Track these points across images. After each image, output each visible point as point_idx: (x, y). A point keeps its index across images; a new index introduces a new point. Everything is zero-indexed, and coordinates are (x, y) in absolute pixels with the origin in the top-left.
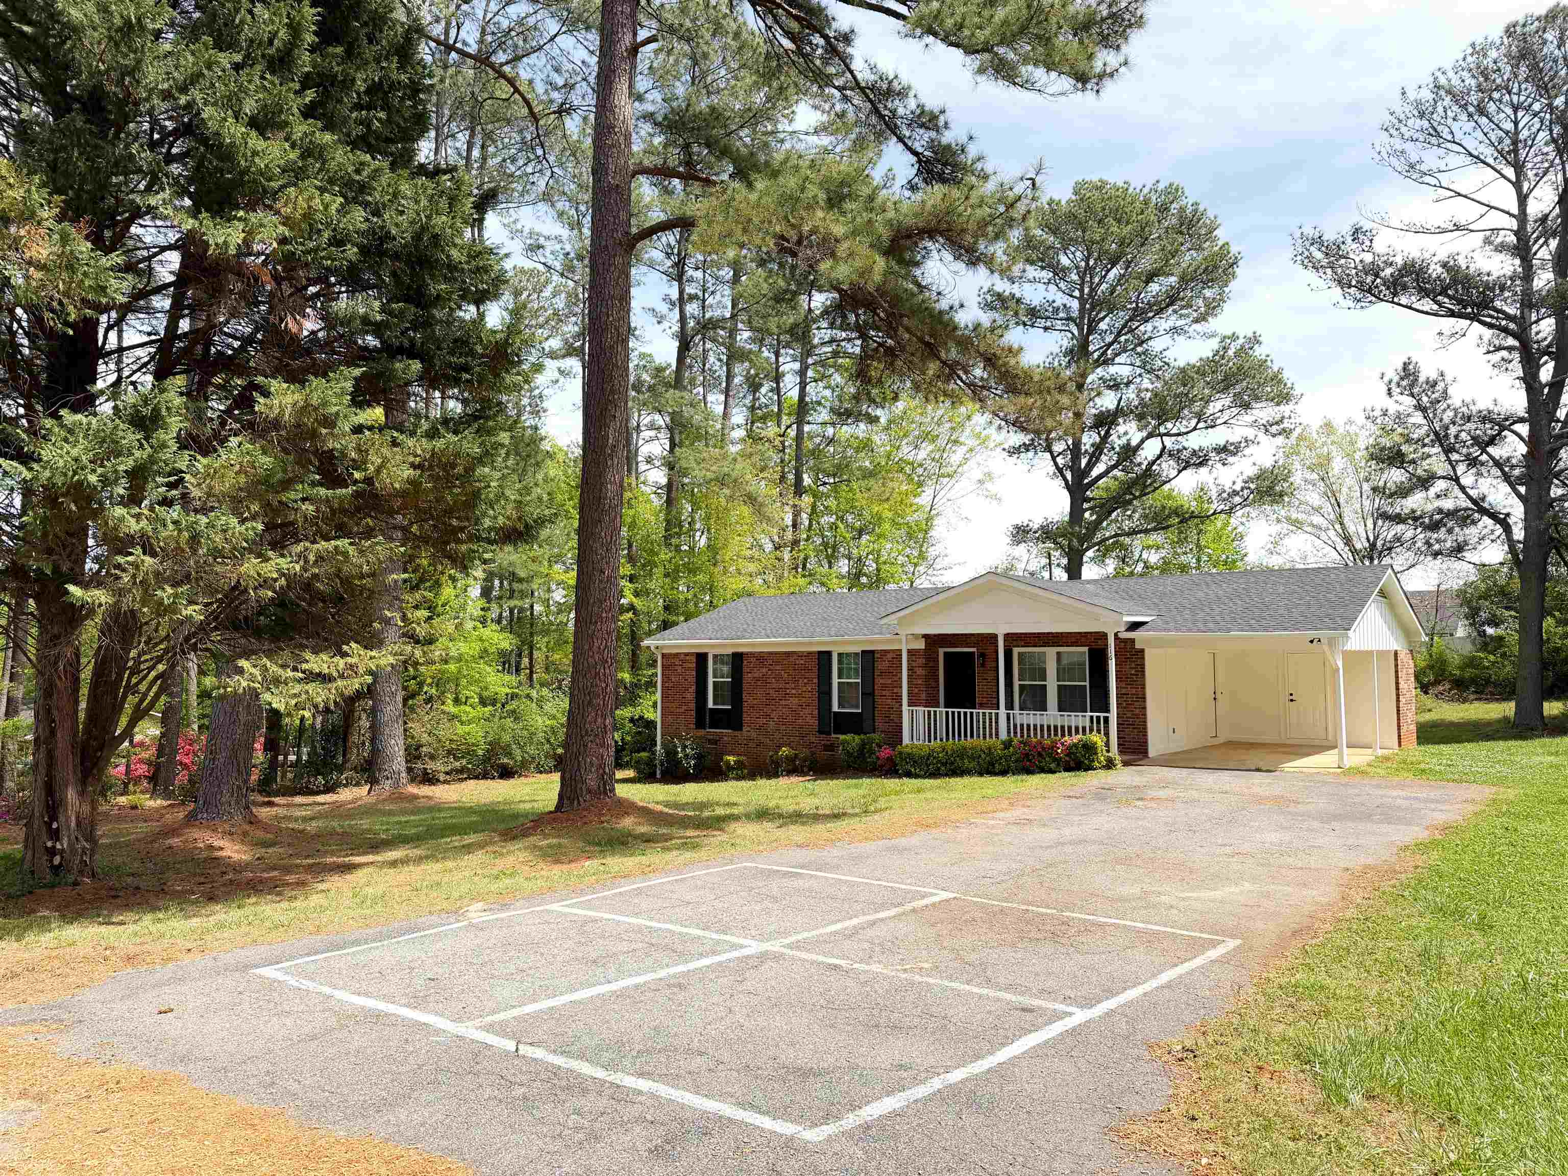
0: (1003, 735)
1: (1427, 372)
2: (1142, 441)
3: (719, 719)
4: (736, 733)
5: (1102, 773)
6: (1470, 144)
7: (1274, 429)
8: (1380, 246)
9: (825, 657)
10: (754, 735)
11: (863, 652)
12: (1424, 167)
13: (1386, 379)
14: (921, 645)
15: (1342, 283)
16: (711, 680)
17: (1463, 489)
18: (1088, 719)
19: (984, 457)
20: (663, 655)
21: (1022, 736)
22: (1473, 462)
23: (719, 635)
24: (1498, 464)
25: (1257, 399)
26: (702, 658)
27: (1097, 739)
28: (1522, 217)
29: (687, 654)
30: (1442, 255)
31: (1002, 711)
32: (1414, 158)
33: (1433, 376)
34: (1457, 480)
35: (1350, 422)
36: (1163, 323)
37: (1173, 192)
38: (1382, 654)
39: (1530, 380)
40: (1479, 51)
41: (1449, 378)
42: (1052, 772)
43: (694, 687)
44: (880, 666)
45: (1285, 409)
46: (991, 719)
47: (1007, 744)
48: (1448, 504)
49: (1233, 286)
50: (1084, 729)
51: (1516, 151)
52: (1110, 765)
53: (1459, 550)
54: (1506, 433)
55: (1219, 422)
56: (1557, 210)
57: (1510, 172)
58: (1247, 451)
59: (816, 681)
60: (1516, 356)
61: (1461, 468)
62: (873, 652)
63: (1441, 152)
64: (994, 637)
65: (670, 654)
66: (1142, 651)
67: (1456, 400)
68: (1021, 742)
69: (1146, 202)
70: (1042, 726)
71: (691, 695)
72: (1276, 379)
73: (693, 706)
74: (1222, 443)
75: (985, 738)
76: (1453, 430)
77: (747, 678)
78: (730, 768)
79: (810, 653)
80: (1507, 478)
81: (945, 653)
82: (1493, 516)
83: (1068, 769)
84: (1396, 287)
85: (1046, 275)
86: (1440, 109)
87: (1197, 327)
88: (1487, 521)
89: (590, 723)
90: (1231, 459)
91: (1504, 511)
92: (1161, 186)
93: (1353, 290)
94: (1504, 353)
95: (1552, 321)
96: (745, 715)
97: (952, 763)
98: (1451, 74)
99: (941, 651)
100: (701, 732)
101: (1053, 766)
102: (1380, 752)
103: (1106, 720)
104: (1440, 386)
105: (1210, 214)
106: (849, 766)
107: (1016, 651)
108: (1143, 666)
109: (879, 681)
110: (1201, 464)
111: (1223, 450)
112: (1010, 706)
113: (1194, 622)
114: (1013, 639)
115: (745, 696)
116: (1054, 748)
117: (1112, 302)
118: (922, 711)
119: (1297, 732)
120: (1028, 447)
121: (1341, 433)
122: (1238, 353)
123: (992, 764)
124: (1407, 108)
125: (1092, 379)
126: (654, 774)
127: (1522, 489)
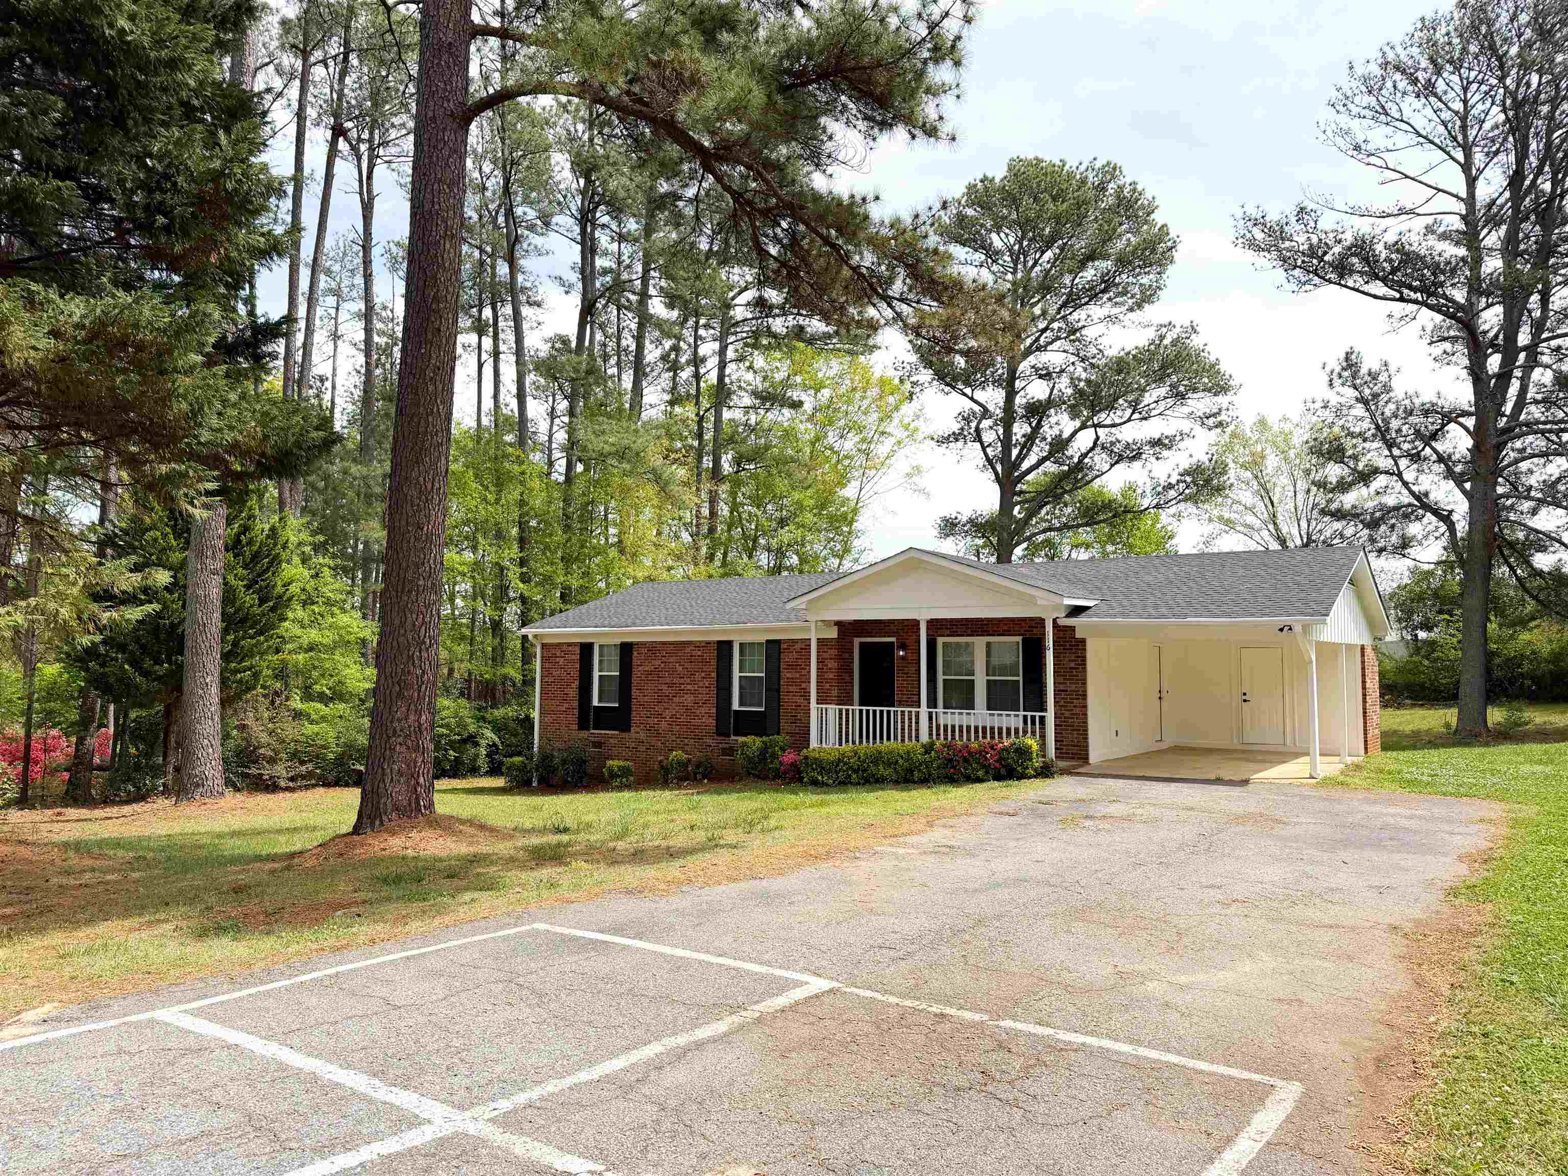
0: (924, 738)
1: (1370, 363)
2: (1075, 432)
3: (603, 718)
4: (624, 735)
5: (1038, 783)
7: (1211, 422)
8: (1327, 222)
9: (724, 648)
10: (642, 736)
11: (768, 641)
12: (1371, 147)
13: (1328, 369)
14: (833, 634)
15: (1287, 262)
16: (596, 674)
17: (1405, 484)
18: (1021, 719)
19: (913, 449)
20: (544, 646)
21: (946, 739)
22: (1415, 457)
23: (606, 622)
24: (1441, 459)
25: (1195, 390)
26: (586, 649)
27: (1032, 743)
28: (1470, 200)
29: (569, 645)
30: (1391, 238)
31: (924, 710)
32: (1360, 138)
33: (1375, 367)
34: (1400, 475)
35: (1285, 419)
36: (1096, 311)
37: (1111, 171)
38: (1349, 647)
39: (1477, 372)
40: (1428, 26)
41: (1392, 368)
42: (979, 780)
43: (577, 683)
44: (786, 658)
45: (1223, 400)
46: (910, 719)
47: (929, 748)
48: (1390, 501)
49: (1171, 270)
50: (1017, 730)
51: (1464, 128)
52: (1046, 772)
53: (1405, 544)
54: (1452, 426)
55: (1153, 413)
56: (1507, 194)
57: (1460, 155)
58: (1181, 445)
59: (714, 675)
60: (1460, 347)
61: (1403, 463)
62: (778, 642)
63: (1389, 130)
64: (915, 624)
65: (552, 645)
66: (1083, 641)
67: (1398, 392)
68: (944, 746)
69: (1083, 182)
70: (969, 728)
71: (573, 692)
72: (1212, 369)
73: (576, 704)
74: (1157, 436)
75: (903, 741)
76: (1395, 424)
77: (637, 672)
78: (613, 776)
79: (708, 643)
80: (1450, 474)
81: (862, 645)
82: (1436, 512)
83: (998, 778)
84: (1342, 269)
85: (980, 257)
86: (1389, 84)
87: (1135, 316)
88: (1429, 517)
90: (1165, 453)
91: (1449, 508)
92: (1098, 164)
93: (1297, 272)
94: (1447, 346)
95: (1499, 309)
96: (634, 714)
97: (865, 770)
98: (1399, 50)
99: (857, 641)
100: (584, 734)
101: (980, 773)
102: (1349, 760)
103: (1042, 719)
104: (1383, 378)
105: (1148, 195)
106: (749, 774)
107: (940, 641)
108: (1084, 659)
109: (786, 674)
110: (1134, 458)
111: (1156, 443)
112: (932, 703)
113: (1145, 607)
114: (937, 626)
115: (634, 692)
116: (982, 752)
117: (1046, 287)
118: (832, 709)
119: (1252, 736)
120: (957, 437)
121: (1276, 428)
122: (1174, 343)
123: (911, 771)
124: (1354, 84)
125: (1024, 366)
126: (528, 783)
127: (1468, 486)
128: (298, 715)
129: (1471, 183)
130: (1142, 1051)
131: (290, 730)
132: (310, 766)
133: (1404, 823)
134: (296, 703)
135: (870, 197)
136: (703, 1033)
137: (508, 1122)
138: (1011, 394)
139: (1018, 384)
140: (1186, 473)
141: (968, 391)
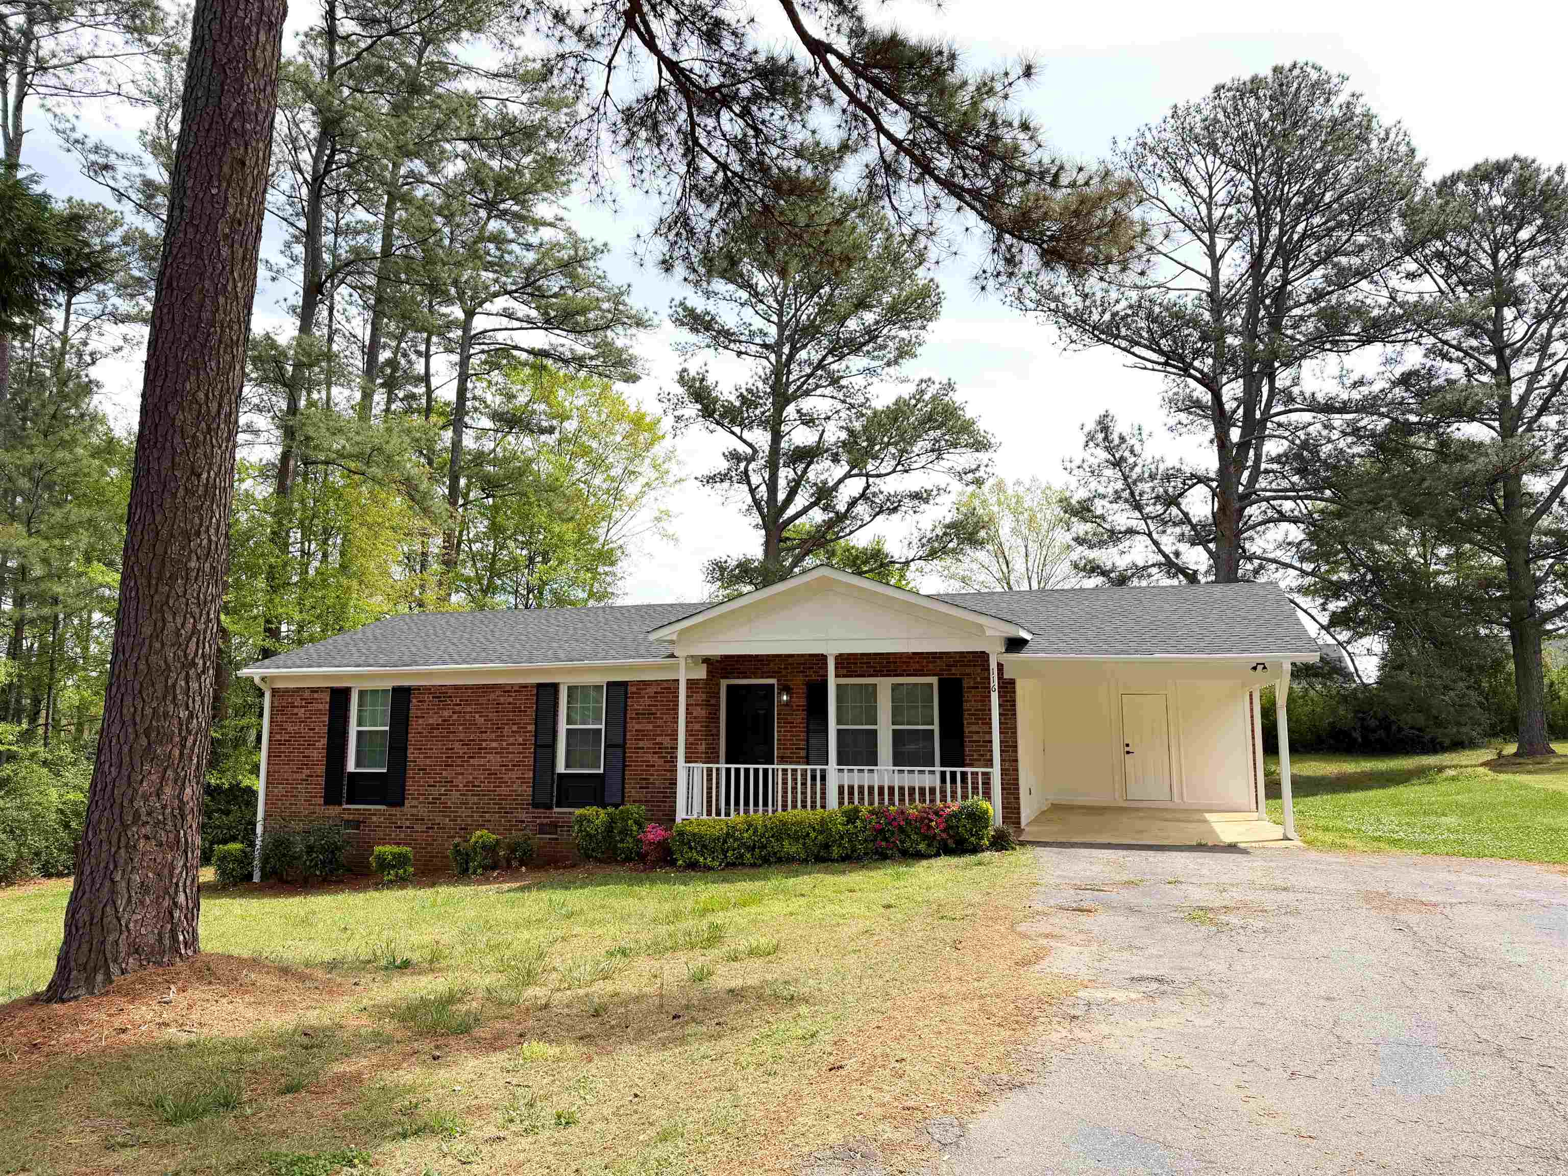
1: (1120, 428)
2: (841, 481)
3: (365, 789)
4: (393, 810)
5: (995, 855)
7: (970, 477)
9: (547, 691)
10: (422, 811)
11: (609, 684)
13: (1086, 430)
14: (701, 673)
16: (353, 729)
17: (1156, 544)
18: (938, 776)
19: (663, 492)
20: (274, 691)
21: (871, 803)
23: (371, 661)
25: (955, 445)
26: (339, 696)
28: (1214, 280)
29: (314, 690)
31: (833, 767)
34: (1150, 536)
35: (1018, 483)
36: (856, 362)
39: (1222, 440)
40: (1179, 114)
43: (324, 741)
44: (636, 705)
45: (983, 456)
46: (795, 780)
47: (851, 817)
49: (935, 325)
50: (932, 791)
51: (1209, 213)
55: (914, 466)
57: (1205, 236)
58: (938, 500)
59: (531, 728)
61: (1152, 524)
62: (624, 684)
65: (287, 690)
66: (1012, 682)
67: (1144, 457)
68: (872, 812)
70: (871, 789)
71: (318, 752)
72: (967, 427)
73: (321, 770)
74: (917, 489)
75: (813, 807)
76: (1138, 488)
77: (417, 726)
78: (384, 867)
79: (525, 686)
80: (1197, 536)
81: (729, 687)
82: (1184, 572)
83: (948, 852)
85: (744, 295)
87: (892, 370)
89: (146, 798)
90: (924, 506)
91: (1195, 567)
96: (409, 782)
97: (764, 847)
98: (1155, 133)
99: (724, 683)
100: (334, 810)
101: (922, 847)
104: (1133, 442)
106: (588, 857)
108: (1013, 704)
109: (633, 726)
110: (895, 510)
111: (916, 496)
115: (411, 753)
116: (923, 820)
117: (810, 332)
118: (699, 768)
119: (1135, 792)
120: (724, 477)
121: (1010, 492)
122: (934, 398)
123: (827, 846)
124: (1116, 159)
125: (790, 410)
126: (250, 876)
127: (1212, 546)
129: (1215, 262)
138: (777, 437)
139: (784, 428)
140: (948, 526)
141: (737, 430)
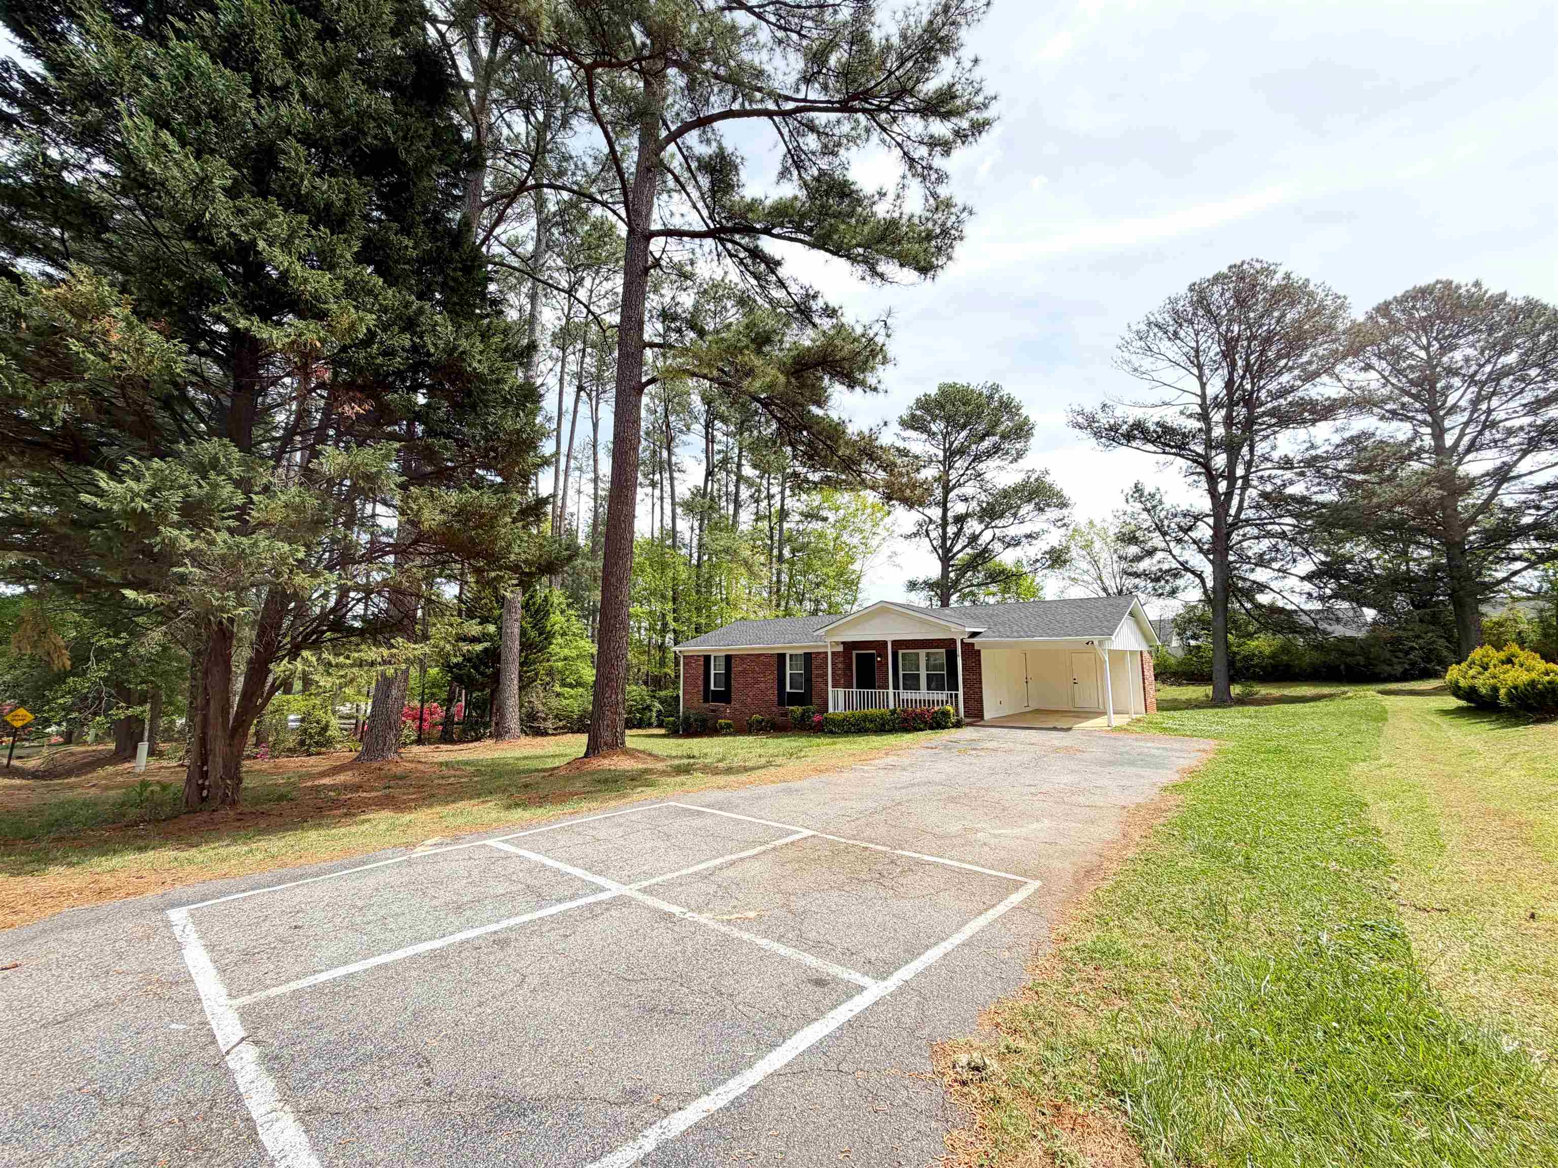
0: (892, 707)
1: (1148, 489)
2: (982, 531)
3: (716, 696)
4: (727, 705)
5: (953, 730)
6: (1170, 355)
7: (1059, 524)
8: (1119, 412)
9: (782, 657)
10: (737, 706)
11: (805, 653)
12: (1143, 369)
13: (1125, 493)
14: (840, 649)
15: (1097, 434)
16: (712, 672)
17: (1174, 557)
18: (945, 695)
20: (685, 657)
21: (903, 707)
22: (1179, 541)
23: (717, 644)
24: (1194, 542)
25: (1049, 506)
26: (707, 658)
27: (950, 708)
28: (1203, 396)
29: (698, 656)
30: (1156, 419)
31: (891, 690)
32: (1137, 365)
33: (1153, 491)
34: (1170, 552)
35: (1104, 521)
36: (992, 464)
37: (995, 388)
38: (1132, 653)
39: (1212, 492)
40: (1173, 301)
41: (1162, 491)
42: (922, 730)
43: (702, 677)
44: (815, 663)
45: (1065, 512)
46: (883, 696)
47: (893, 712)
48: (1165, 567)
49: (1032, 440)
50: (942, 702)
51: (1197, 357)
52: (958, 725)
53: (1173, 592)
54: (1199, 523)
55: (1026, 519)
56: (1225, 392)
57: (1195, 371)
58: (1043, 537)
59: (776, 672)
60: (1203, 478)
61: (1172, 544)
62: (810, 653)
63: (1152, 359)
64: (885, 643)
65: (690, 656)
66: (979, 651)
67: (1167, 505)
68: (902, 711)
69: (980, 394)
70: (916, 700)
71: (700, 682)
72: (1059, 495)
73: (702, 688)
74: (1029, 532)
75: (880, 708)
76: (1166, 523)
77: (734, 671)
78: (722, 728)
79: (774, 654)
80: (1201, 550)
81: (856, 654)
82: (1193, 572)
83: (932, 728)
84: (1129, 437)
85: (925, 436)
86: (1151, 335)
87: (1013, 466)
88: (1189, 575)
90: (1034, 542)
91: (1201, 570)
92: (988, 385)
93: (1103, 440)
94: (1195, 477)
95: (1224, 456)
96: (732, 694)
98: (1157, 315)
99: (854, 653)
100: (707, 705)
101: (922, 726)
102: (1134, 716)
103: (956, 696)
104: (1158, 497)
105: (1017, 400)
106: (795, 727)
107: (900, 652)
108: (980, 661)
109: (815, 672)
110: (1017, 545)
111: (1029, 536)
112: (896, 687)
113: (1012, 632)
114: (898, 644)
115: (733, 682)
117: (962, 451)
118: (841, 691)
119: (1080, 703)
120: (915, 535)
121: (1099, 527)
122: (1037, 480)
123: (883, 725)
124: (1132, 335)
125: (952, 495)
126: (678, 731)
127: (1211, 557)
128: (558, 695)
129: (1203, 386)
130: (964, 865)
131: (554, 703)
132: (564, 722)
133: (1154, 752)
134: (558, 689)
135: (847, 421)
136: (743, 854)
137: (644, 891)
138: (945, 510)
139: (949, 505)
140: (1046, 553)
141: (921, 509)
